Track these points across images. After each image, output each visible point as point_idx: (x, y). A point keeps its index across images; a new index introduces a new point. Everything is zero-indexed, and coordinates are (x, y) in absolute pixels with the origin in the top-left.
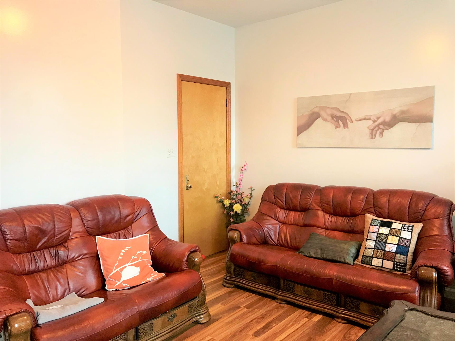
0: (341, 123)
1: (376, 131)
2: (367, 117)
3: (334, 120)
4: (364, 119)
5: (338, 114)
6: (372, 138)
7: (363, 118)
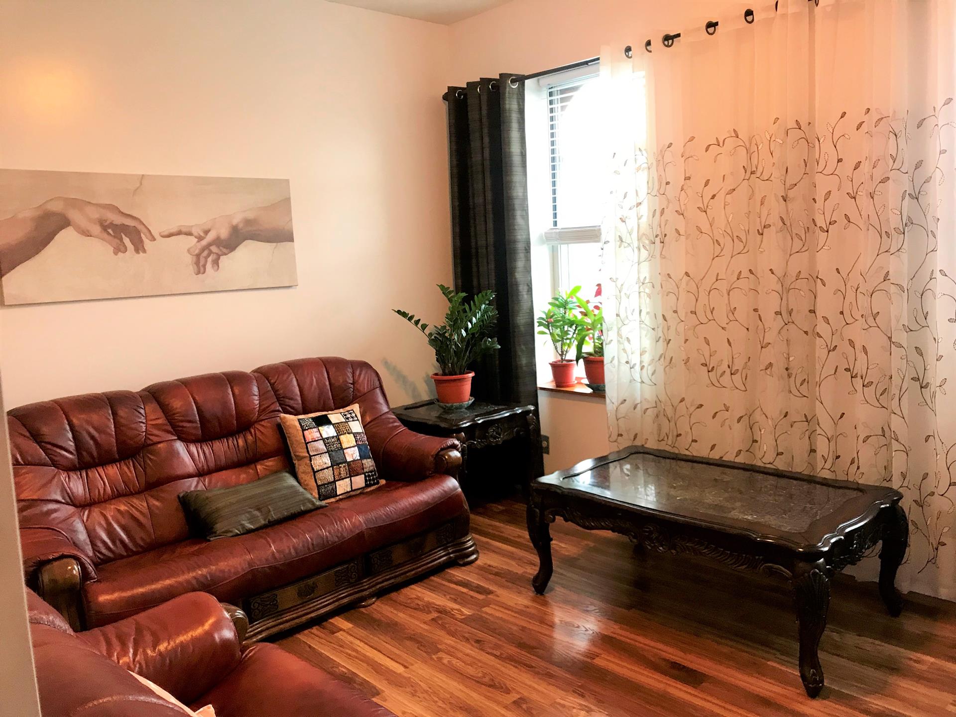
0: (127, 241)
1: (206, 258)
2: (184, 230)
3: (109, 234)
4: (179, 233)
5: (118, 220)
6: (198, 273)
7: (175, 230)
